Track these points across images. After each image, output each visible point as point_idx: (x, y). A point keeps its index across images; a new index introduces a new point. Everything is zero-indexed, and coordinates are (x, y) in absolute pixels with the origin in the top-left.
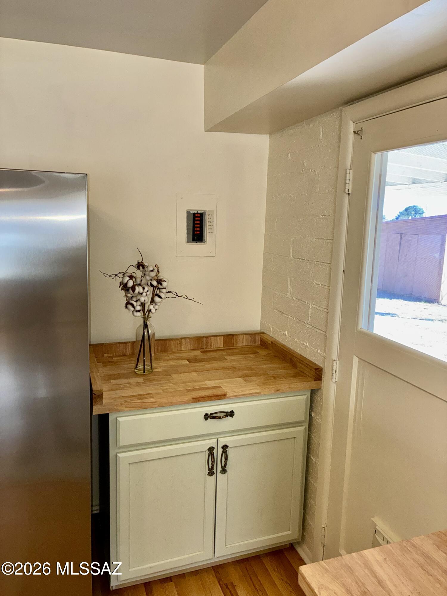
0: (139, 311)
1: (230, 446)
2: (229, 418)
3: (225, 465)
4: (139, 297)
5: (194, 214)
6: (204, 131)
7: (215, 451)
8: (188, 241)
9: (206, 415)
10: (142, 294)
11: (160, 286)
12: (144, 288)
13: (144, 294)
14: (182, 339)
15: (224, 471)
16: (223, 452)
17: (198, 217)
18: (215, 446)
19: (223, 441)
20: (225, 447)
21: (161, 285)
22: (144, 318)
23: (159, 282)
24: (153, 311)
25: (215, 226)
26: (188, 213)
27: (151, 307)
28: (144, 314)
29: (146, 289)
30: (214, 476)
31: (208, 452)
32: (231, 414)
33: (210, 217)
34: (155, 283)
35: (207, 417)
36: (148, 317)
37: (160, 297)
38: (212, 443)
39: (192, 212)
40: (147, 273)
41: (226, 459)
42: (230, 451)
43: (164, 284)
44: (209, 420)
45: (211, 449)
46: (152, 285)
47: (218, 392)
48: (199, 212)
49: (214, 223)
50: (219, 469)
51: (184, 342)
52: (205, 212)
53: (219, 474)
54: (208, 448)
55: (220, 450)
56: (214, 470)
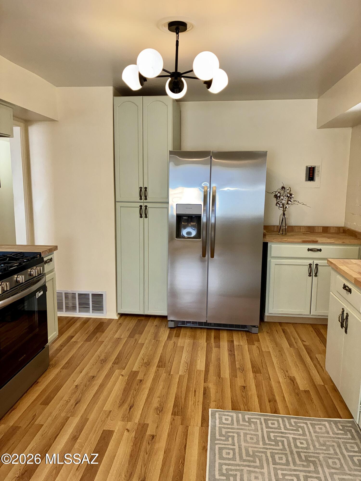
0: (282, 207)
1: (319, 265)
2: (319, 252)
3: (317, 272)
4: (282, 201)
5: (310, 168)
6: (316, 128)
7: (312, 266)
8: (306, 180)
9: (309, 249)
10: (283, 199)
11: (291, 197)
12: (284, 197)
13: (284, 200)
15: (316, 276)
16: (316, 267)
17: (311, 169)
18: (312, 264)
19: (316, 262)
20: (317, 265)
21: (292, 196)
22: (283, 211)
23: (291, 195)
24: (288, 207)
25: (320, 173)
26: (307, 167)
27: (287, 206)
28: (284, 209)
29: (285, 197)
30: (311, 277)
31: (309, 266)
32: (320, 250)
33: (318, 169)
34: (289, 195)
35: (309, 250)
36: (285, 211)
37: (291, 201)
38: (311, 262)
39: (309, 167)
40: (286, 191)
41: (317, 270)
42: (319, 268)
43: (293, 196)
44: (310, 251)
45: (310, 265)
46: (288, 196)
47: (315, 240)
48: (312, 167)
49: (320, 172)
50: (314, 274)
52: (315, 167)
53: (314, 277)
54: (309, 264)
55: (315, 266)
56: (312, 274)
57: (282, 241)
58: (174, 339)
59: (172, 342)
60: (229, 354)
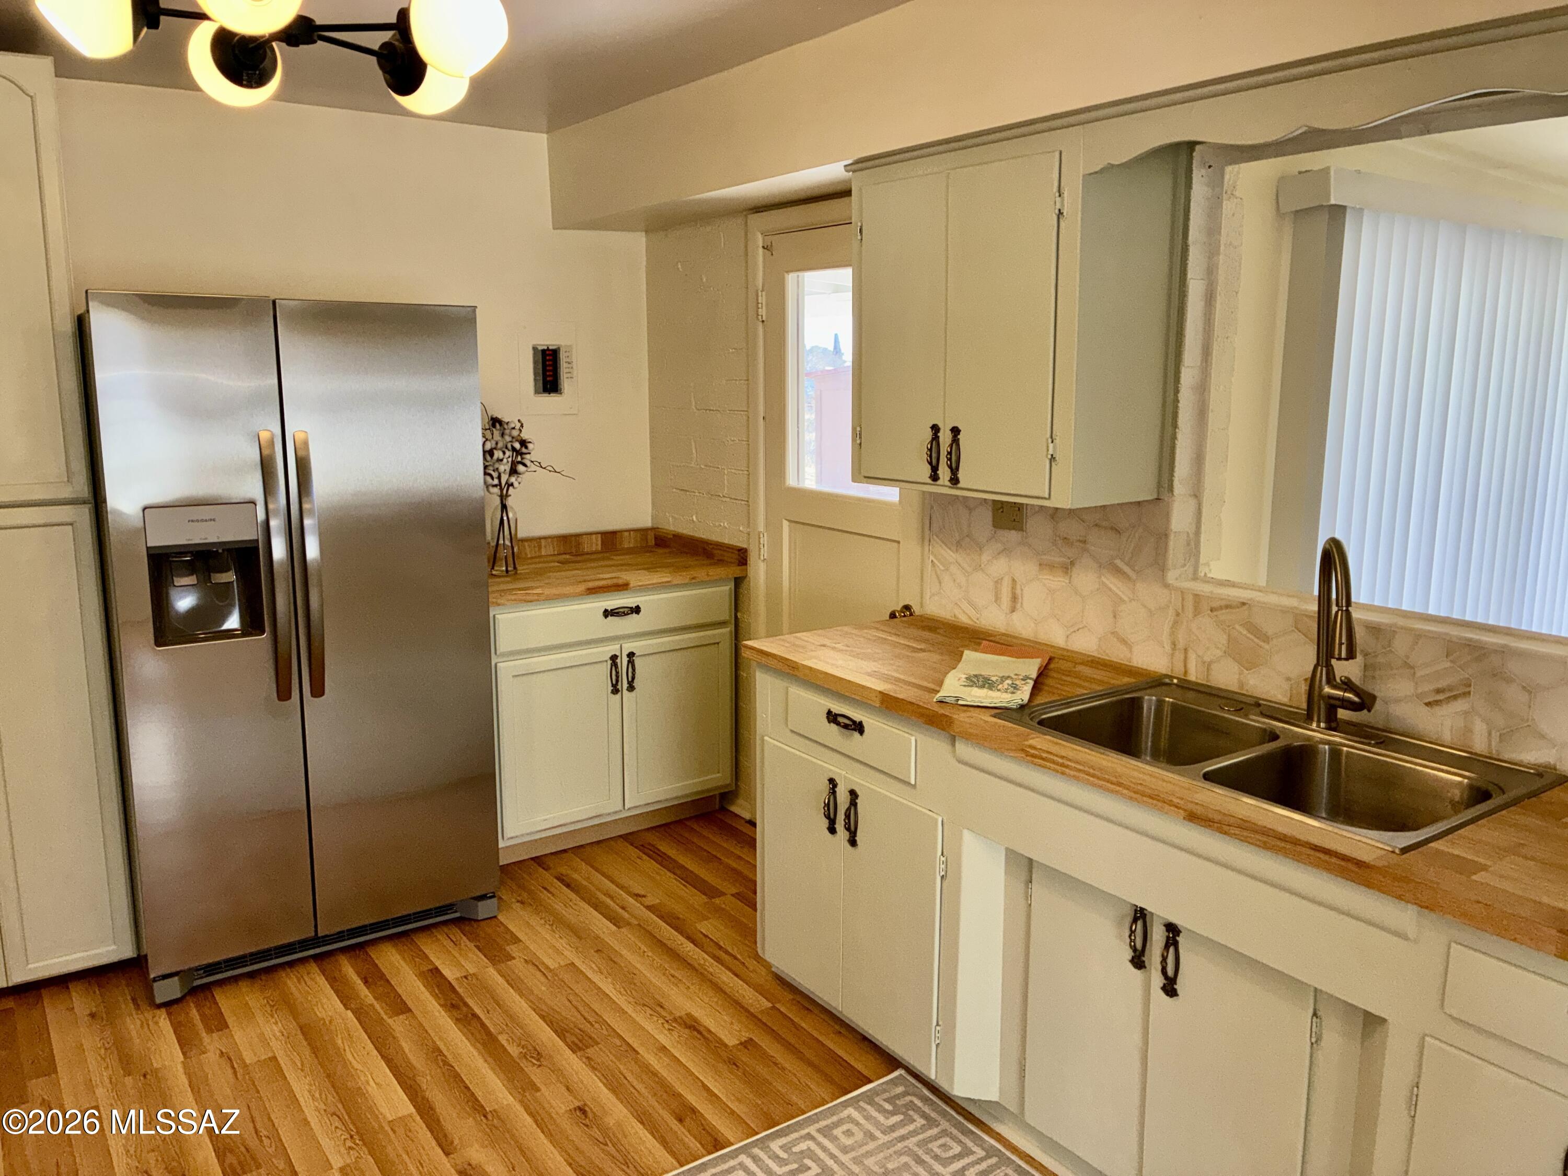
0: (495, 486)
1: (637, 654)
2: (634, 615)
3: (633, 678)
4: (497, 465)
5: (543, 351)
6: (551, 227)
7: (618, 661)
8: (537, 392)
9: (606, 611)
10: (502, 460)
11: (524, 450)
12: (504, 453)
13: (505, 460)
14: (540, 538)
15: (631, 688)
16: (629, 662)
17: (549, 355)
18: (618, 654)
19: (628, 647)
20: (631, 655)
21: (526, 448)
22: (501, 496)
23: (524, 443)
24: (516, 484)
25: (575, 367)
26: (535, 349)
27: (513, 479)
28: (501, 490)
29: (508, 453)
30: (620, 694)
31: (610, 662)
32: (637, 610)
33: (567, 354)
34: (517, 446)
35: (607, 613)
36: (507, 496)
37: (525, 465)
38: (613, 649)
39: (540, 348)
40: (507, 432)
41: (634, 670)
42: (637, 661)
43: (530, 446)
44: (610, 618)
45: (614, 658)
46: (514, 449)
47: (620, 582)
48: (551, 348)
49: (574, 365)
50: (625, 685)
51: (543, 542)
52: (559, 348)
53: (625, 691)
54: (610, 655)
55: (625, 660)
56: (619, 687)
57: (528, 598)
58: (212, 1043)
59: (212, 1056)
60: (457, 1019)
